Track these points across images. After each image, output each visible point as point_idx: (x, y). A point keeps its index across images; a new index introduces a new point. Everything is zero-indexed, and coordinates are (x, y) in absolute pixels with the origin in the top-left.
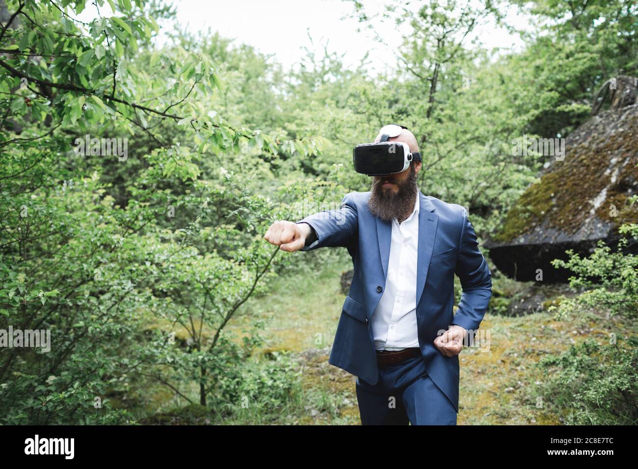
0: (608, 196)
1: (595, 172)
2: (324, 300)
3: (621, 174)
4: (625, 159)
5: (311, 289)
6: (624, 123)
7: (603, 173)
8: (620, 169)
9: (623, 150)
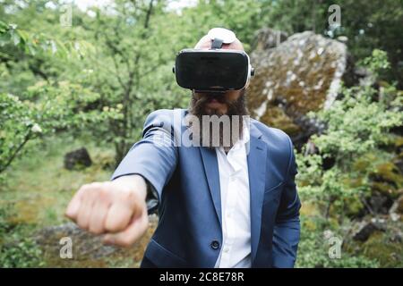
0: (267, 108)
1: (256, 91)
2: (51, 175)
3: (274, 94)
4: (275, 84)
5: (39, 165)
6: (273, 60)
7: (261, 92)
8: (274, 90)
9: (274, 77)
